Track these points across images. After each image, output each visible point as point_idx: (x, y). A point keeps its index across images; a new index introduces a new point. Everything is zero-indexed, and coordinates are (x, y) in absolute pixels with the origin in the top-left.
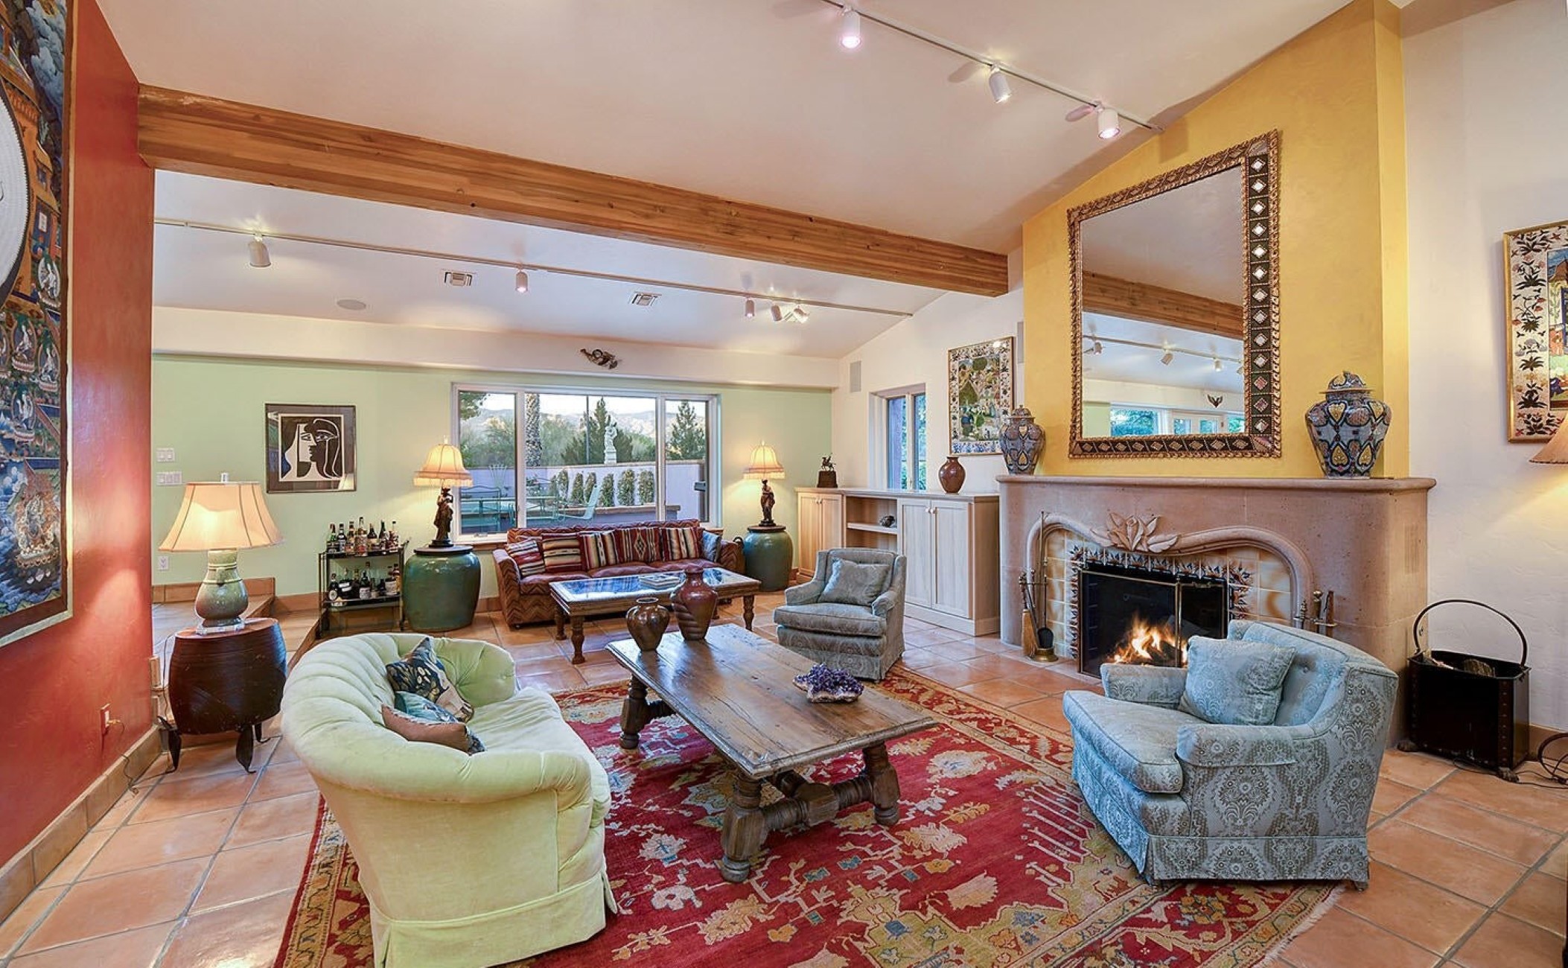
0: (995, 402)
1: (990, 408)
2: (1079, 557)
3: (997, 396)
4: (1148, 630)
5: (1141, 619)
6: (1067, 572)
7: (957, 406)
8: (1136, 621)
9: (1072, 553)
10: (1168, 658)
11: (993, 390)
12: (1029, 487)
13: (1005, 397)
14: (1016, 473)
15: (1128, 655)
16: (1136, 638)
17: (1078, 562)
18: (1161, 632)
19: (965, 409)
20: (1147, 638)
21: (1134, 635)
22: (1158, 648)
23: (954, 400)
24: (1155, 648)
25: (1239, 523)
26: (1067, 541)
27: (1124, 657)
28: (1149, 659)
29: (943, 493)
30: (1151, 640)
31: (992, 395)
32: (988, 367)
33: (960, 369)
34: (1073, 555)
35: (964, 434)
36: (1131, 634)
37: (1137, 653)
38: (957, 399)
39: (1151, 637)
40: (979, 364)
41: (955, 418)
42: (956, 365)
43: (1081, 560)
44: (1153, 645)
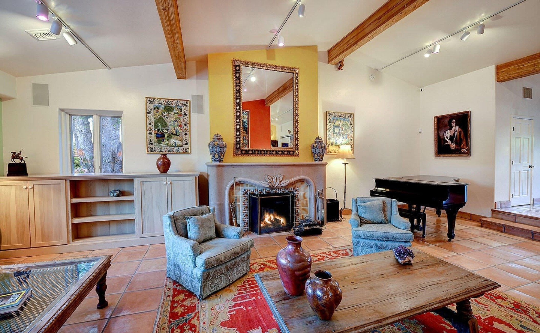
0: (179, 128)
1: (176, 131)
2: (246, 193)
3: (181, 126)
4: (269, 215)
5: (267, 212)
6: (241, 200)
7: (153, 128)
8: (265, 213)
9: (243, 192)
10: (276, 223)
11: (178, 123)
12: (226, 168)
13: (185, 127)
14: (219, 162)
15: (264, 223)
16: (266, 218)
17: (246, 195)
18: (273, 215)
19: (158, 130)
20: (269, 217)
21: (265, 217)
22: (273, 220)
23: (150, 124)
24: (272, 220)
25: (300, 175)
26: (241, 188)
27: (263, 224)
28: (271, 224)
29: (159, 173)
30: (271, 218)
31: (178, 125)
32: (175, 111)
33: (154, 109)
34: (244, 193)
35: (157, 142)
36: (264, 217)
37: (267, 222)
38: (153, 124)
39: (271, 217)
40: (169, 109)
41: (150, 134)
42: (152, 106)
43: (247, 194)
44: (271, 219)
